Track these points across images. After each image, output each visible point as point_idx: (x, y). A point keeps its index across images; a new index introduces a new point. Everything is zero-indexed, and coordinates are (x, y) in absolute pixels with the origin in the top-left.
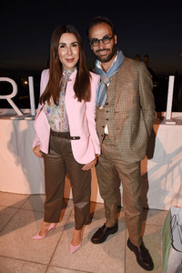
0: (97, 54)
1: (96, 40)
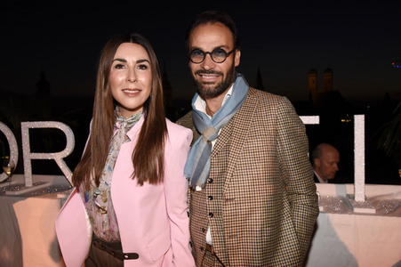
0: (197, 77)
1: (199, 51)
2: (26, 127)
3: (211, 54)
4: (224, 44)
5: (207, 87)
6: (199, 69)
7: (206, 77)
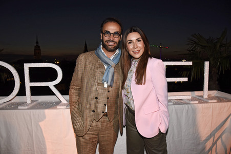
1: (108, 32)
3: (113, 34)
5: (110, 47)
6: (108, 39)
7: (111, 43)
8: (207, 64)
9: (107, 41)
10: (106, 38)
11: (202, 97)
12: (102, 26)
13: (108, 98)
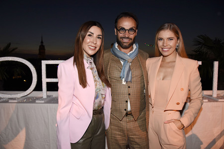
1: (123, 29)
2: (44, 63)
3: (128, 30)
4: (134, 26)
5: (125, 44)
6: (123, 36)
7: (125, 40)
8: (216, 64)
9: (122, 38)
10: (121, 35)
11: (211, 96)
12: (116, 22)
13: (129, 94)
